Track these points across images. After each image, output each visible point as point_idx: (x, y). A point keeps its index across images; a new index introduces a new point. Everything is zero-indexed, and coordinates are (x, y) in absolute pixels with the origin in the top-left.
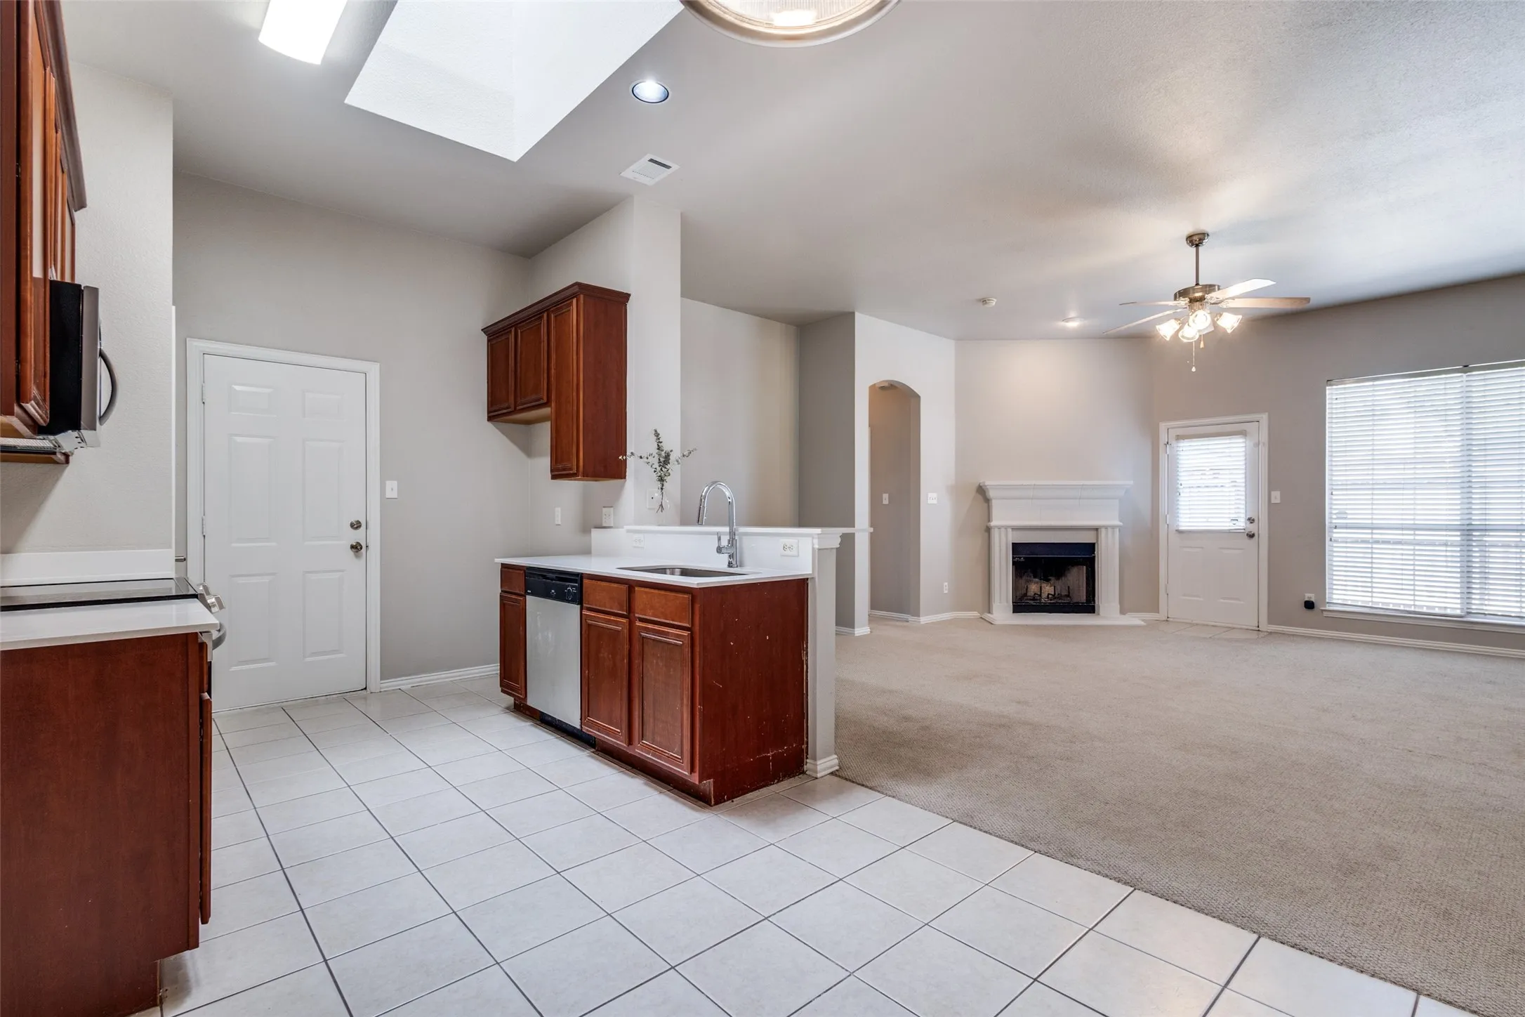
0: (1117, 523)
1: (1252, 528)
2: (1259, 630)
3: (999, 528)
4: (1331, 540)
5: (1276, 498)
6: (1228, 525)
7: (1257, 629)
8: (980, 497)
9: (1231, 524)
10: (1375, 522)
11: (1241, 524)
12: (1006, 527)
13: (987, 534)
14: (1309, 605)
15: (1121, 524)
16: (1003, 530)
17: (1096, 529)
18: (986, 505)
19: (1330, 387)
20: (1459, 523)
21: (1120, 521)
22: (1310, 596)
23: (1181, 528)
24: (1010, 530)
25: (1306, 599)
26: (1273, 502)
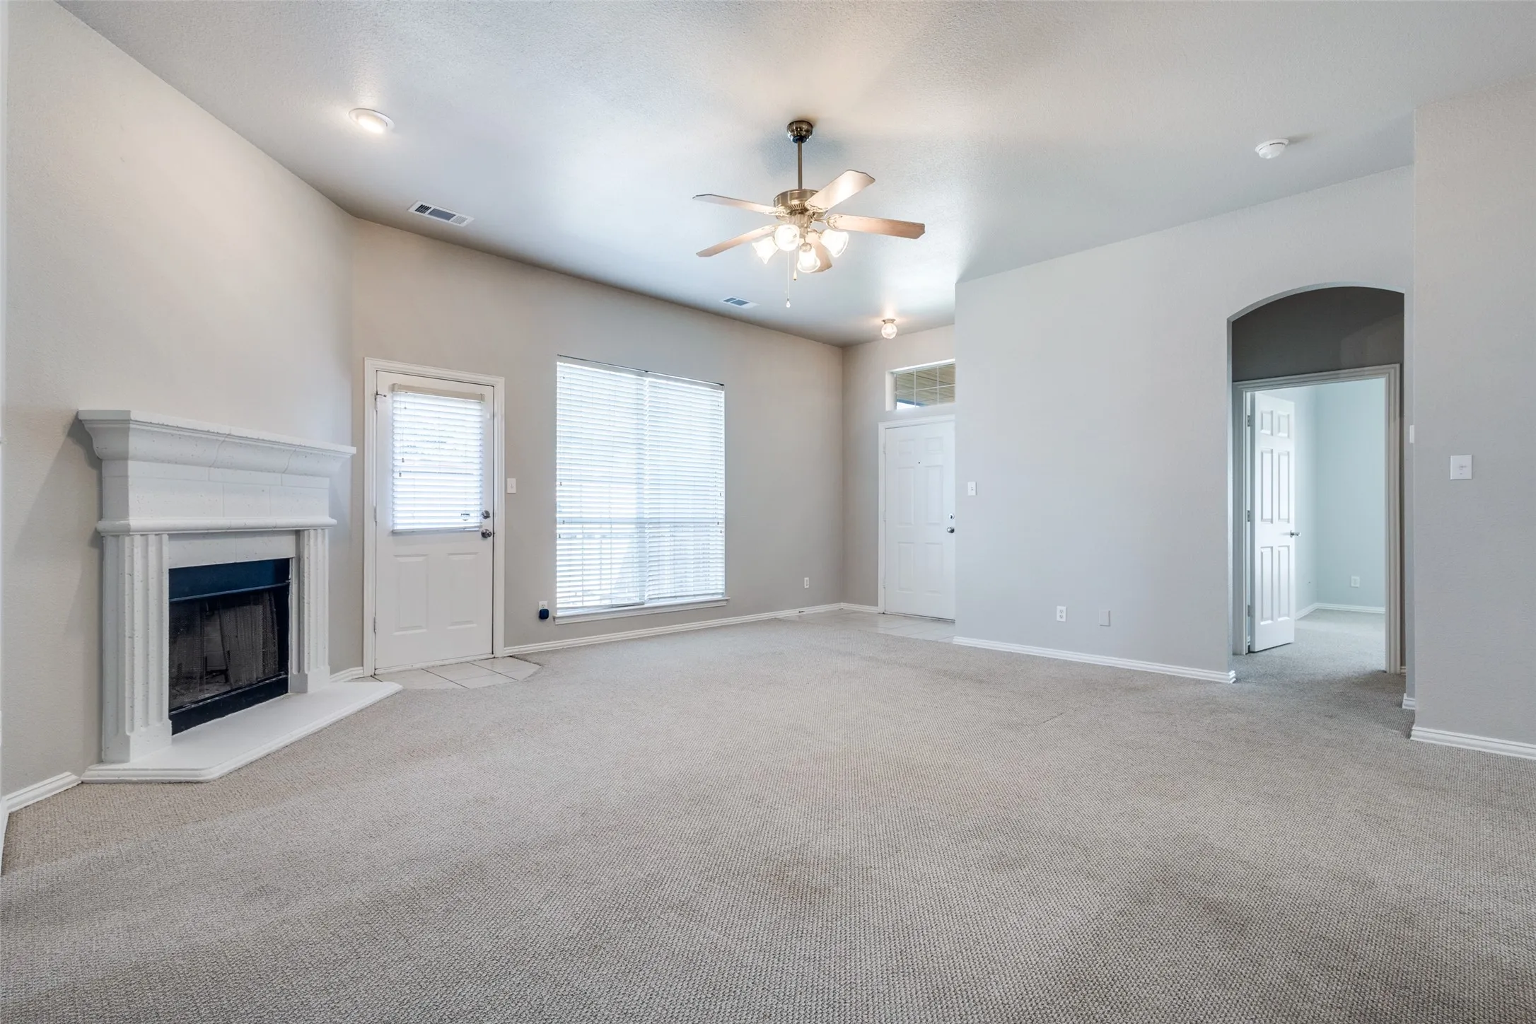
0: (327, 520)
1: (487, 524)
2: (494, 658)
3: (144, 533)
4: (560, 537)
5: (512, 487)
6: (457, 522)
7: (493, 656)
8: (78, 452)
9: (461, 520)
10: (584, 516)
11: (474, 520)
12: (158, 533)
13: (95, 552)
14: (544, 615)
15: (334, 521)
16: (152, 538)
17: (298, 533)
18: (94, 472)
19: (562, 364)
20: (635, 516)
21: (332, 516)
22: (543, 604)
23: (398, 527)
24: (165, 537)
25: (540, 608)
26: (508, 492)
